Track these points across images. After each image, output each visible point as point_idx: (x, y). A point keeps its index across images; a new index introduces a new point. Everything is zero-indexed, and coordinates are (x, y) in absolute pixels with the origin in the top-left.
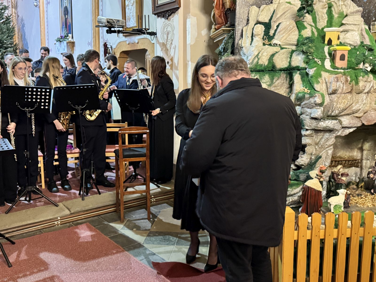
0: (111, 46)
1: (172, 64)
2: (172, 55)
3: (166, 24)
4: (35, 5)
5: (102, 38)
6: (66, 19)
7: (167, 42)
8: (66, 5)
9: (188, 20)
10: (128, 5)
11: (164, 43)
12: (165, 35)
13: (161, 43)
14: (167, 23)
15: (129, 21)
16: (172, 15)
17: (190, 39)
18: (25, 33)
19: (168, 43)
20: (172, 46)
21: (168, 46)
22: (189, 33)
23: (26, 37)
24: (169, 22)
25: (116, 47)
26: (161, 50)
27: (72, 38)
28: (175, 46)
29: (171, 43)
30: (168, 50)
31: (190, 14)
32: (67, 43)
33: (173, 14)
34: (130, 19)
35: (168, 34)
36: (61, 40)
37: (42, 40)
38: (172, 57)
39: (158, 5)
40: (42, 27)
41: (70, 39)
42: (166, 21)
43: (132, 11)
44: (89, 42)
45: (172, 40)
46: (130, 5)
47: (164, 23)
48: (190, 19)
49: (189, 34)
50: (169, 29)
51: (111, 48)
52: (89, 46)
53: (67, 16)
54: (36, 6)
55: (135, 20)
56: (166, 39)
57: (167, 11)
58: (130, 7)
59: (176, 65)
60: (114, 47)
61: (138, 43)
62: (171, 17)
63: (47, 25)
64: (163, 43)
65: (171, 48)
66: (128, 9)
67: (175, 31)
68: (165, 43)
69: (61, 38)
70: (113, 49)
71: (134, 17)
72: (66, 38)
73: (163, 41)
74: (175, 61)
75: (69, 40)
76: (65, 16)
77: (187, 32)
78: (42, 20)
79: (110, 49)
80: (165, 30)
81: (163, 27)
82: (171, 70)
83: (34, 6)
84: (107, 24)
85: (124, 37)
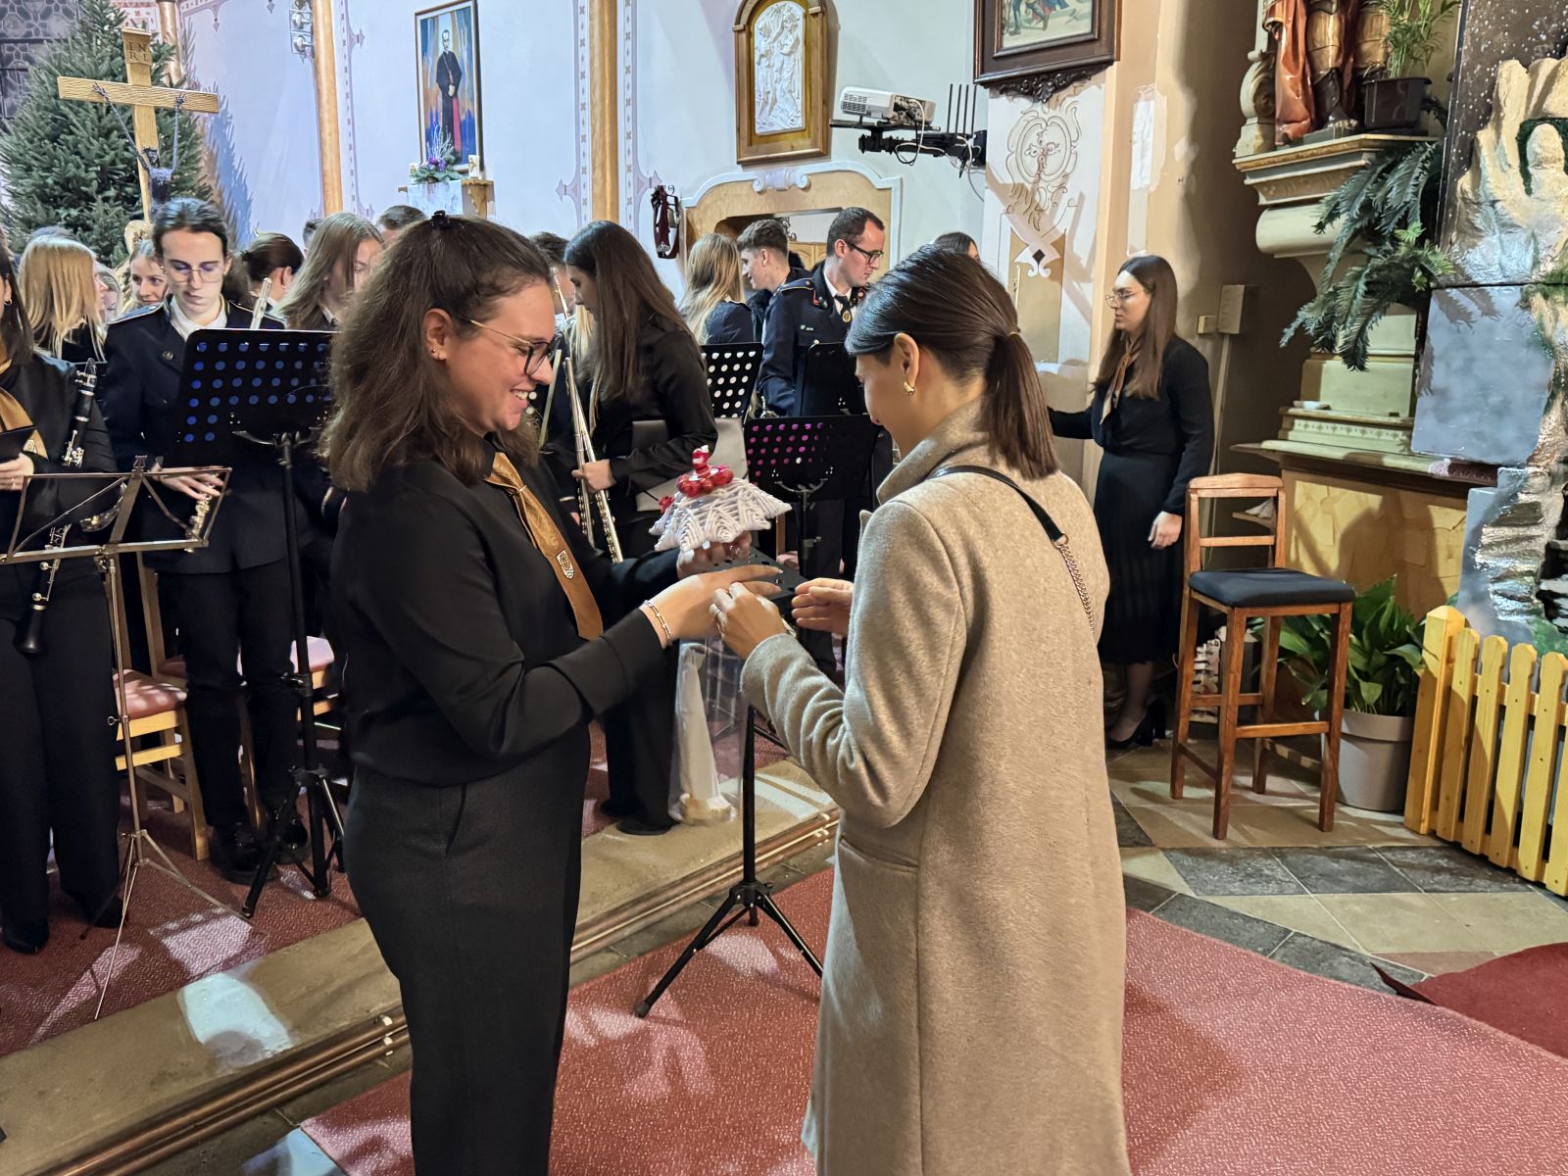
0: (676, 198)
1: (1062, 260)
2: (1062, 225)
3: (1037, 118)
4: (299, 45)
5: (629, 170)
6: (448, 101)
7: (1035, 183)
8: (450, 49)
9: (1141, 105)
10: (766, 55)
11: (1023, 185)
12: (1028, 159)
13: (1005, 186)
14: (1041, 115)
15: (772, 108)
16: (1071, 89)
17: (1147, 173)
18: (230, 151)
19: (1042, 184)
20: (1065, 198)
21: (1043, 198)
22: (1144, 150)
23: (236, 164)
24: (1052, 113)
25: (701, 201)
26: (1008, 212)
27: (482, 167)
28: (1082, 197)
29: (1062, 187)
30: (1042, 211)
31: (1155, 86)
32: (464, 186)
33: (1075, 84)
34: (775, 101)
35: (1045, 154)
36: (438, 175)
37: (329, 174)
38: (1064, 236)
39: (1000, 54)
40: (328, 128)
41: (475, 173)
42: (1039, 106)
43: (786, 75)
44: (567, 183)
45: (1066, 176)
46: (776, 51)
47: (1028, 117)
48: (1152, 102)
49: (1143, 157)
50: (1053, 135)
51: (677, 203)
52: (565, 198)
53: (452, 89)
54: (301, 50)
55: (800, 108)
56: (1035, 169)
57: (1051, 74)
58: (777, 61)
59: (1084, 263)
60: (687, 201)
61: (807, 189)
62: (1063, 94)
63: (351, 122)
64: (1019, 190)
65: (1055, 204)
66: (769, 66)
67: (1080, 147)
68: (1029, 187)
69: (437, 170)
70: (685, 210)
71: (795, 95)
72: (453, 171)
73: (1019, 180)
74: (1079, 248)
75: (471, 174)
76: (445, 90)
77: (1136, 149)
78: (328, 102)
79: (673, 208)
80: (1033, 139)
81: (1019, 129)
82: (1056, 284)
83: (295, 51)
84: (891, 114)
85: (740, 166)
